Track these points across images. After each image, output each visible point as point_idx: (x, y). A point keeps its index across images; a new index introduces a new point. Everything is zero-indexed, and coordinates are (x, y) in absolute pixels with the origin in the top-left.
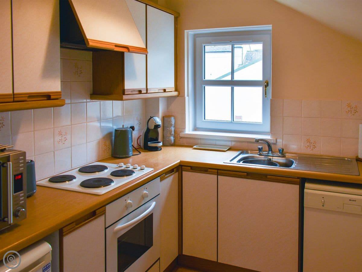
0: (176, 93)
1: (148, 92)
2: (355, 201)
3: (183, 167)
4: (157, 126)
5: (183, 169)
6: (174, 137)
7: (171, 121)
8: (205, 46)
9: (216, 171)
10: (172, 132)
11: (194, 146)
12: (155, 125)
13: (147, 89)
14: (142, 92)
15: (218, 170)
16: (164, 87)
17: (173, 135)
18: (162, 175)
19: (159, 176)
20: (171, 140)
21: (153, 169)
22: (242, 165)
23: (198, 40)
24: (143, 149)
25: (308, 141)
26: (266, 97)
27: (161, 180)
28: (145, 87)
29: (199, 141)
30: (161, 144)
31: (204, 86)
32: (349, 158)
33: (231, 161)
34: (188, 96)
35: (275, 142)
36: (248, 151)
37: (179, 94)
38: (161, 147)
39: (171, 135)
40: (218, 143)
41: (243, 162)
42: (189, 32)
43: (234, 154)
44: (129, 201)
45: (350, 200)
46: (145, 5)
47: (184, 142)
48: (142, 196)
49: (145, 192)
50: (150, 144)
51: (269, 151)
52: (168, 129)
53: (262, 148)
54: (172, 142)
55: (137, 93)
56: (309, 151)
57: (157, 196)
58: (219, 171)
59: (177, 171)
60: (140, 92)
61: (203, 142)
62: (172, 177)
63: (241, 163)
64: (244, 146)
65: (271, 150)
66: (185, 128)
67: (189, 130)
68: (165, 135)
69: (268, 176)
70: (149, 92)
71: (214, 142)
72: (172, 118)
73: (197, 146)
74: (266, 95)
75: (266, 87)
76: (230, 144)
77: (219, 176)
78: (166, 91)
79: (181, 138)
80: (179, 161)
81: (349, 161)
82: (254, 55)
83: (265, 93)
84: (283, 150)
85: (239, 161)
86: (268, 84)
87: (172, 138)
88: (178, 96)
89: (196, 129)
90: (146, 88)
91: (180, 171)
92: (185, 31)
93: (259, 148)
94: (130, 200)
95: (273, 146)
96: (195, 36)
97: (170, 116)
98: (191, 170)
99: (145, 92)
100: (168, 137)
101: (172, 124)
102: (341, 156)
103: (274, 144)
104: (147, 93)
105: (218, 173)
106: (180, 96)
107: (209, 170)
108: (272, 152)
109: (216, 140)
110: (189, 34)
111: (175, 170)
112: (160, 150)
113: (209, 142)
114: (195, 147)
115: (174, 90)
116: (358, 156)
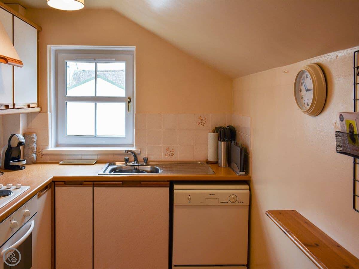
0: (38, 109)
1: (15, 108)
2: (214, 195)
3: (56, 183)
4: (20, 144)
5: (55, 185)
6: (36, 154)
7: (33, 138)
8: (67, 62)
9: (92, 183)
10: (34, 149)
11: (59, 162)
12: (18, 143)
13: (14, 105)
14: (10, 108)
15: (93, 181)
16: (28, 103)
17: (35, 153)
18: (38, 193)
19: (36, 194)
20: (33, 158)
21: (30, 187)
22: (113, 175)
23: (60, 56)
24: (4, 168)
25: (168, 149)
26: (129, 112)
27: (38, 198)
28: (11, 102)
29: (64, 157)
30: (25, 162)
31: (66, 102)
32: (202, 162)
33: (104, 172)
34: (50, 112)
35: (139, 153)
36: (114, 163)
37: (41, 110)
38: (25, 166)
39: (33, 152)
40: (83, 157)
41: (114, 173)
42: (51, 48)
43: (104, 166)
44: (13, 222)
45: (210, 195)
46: (12, 15)
47: (47, 158)
48: (24, 215)
49: (26, 211)
50: (12, 163)
51: (135, 161)
52: (29, 147)
53: (128, 159)
54: (34, 159)
55: (4, 108)
56: (169, 159)
57: (35, 214)
58: (95, 183)
59: (50, 187)
60: (7, 107)
61: (68, 157)
62: (46, 194)
63: (112, 173)
64: (111, 158)
65: (137, 160)
66: (48, 145)
67: (51, 147)
68: (26, 153)
69: (142, 183)
70: (17, 108)
71: (79, 157)
72: (35, 135)
73: (62, 161)
74: (129, 110)
75: (129, 103)
76: (96, 157)
77: (94, 188)
78: (30, 106)
79: (44, 155)
80: (52, 177)
81: (202, 164)
82: (81, 74)
83: (128, 109)
84: (147, 159)
85: (111, 172)
86: (130, 99)
87: (34, 156)
88: (40, 112)
89: (57, 145)
90: (13, 103)
91: (53, 187)
92: (48, 46)
93: (126, 159)
94: (15, 220)
95: (138, 156)
96: (57, 52)
97: (32, 133)
98: (65, 185)
99: (12, 107)
100: (29, 155)
101: (34, 141)
102: (195, 160)
103: (138, 154)
104: (13, 108)
105: (93, 184)
106: (42, 113)
107: (84, 183)
108: (138, 162)
109: (82, 155)
110: (51, 49)
111: (49, 186)
112: (24, 168)
113: (74, 157)
114: (61, 163)
115: (37, 106)
116: (207, 160)
